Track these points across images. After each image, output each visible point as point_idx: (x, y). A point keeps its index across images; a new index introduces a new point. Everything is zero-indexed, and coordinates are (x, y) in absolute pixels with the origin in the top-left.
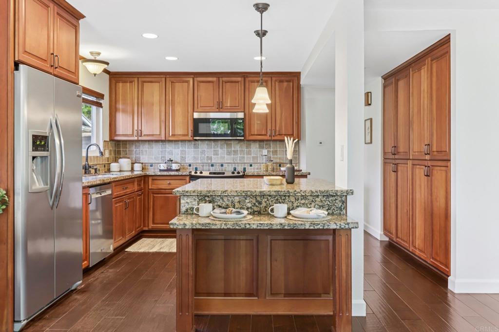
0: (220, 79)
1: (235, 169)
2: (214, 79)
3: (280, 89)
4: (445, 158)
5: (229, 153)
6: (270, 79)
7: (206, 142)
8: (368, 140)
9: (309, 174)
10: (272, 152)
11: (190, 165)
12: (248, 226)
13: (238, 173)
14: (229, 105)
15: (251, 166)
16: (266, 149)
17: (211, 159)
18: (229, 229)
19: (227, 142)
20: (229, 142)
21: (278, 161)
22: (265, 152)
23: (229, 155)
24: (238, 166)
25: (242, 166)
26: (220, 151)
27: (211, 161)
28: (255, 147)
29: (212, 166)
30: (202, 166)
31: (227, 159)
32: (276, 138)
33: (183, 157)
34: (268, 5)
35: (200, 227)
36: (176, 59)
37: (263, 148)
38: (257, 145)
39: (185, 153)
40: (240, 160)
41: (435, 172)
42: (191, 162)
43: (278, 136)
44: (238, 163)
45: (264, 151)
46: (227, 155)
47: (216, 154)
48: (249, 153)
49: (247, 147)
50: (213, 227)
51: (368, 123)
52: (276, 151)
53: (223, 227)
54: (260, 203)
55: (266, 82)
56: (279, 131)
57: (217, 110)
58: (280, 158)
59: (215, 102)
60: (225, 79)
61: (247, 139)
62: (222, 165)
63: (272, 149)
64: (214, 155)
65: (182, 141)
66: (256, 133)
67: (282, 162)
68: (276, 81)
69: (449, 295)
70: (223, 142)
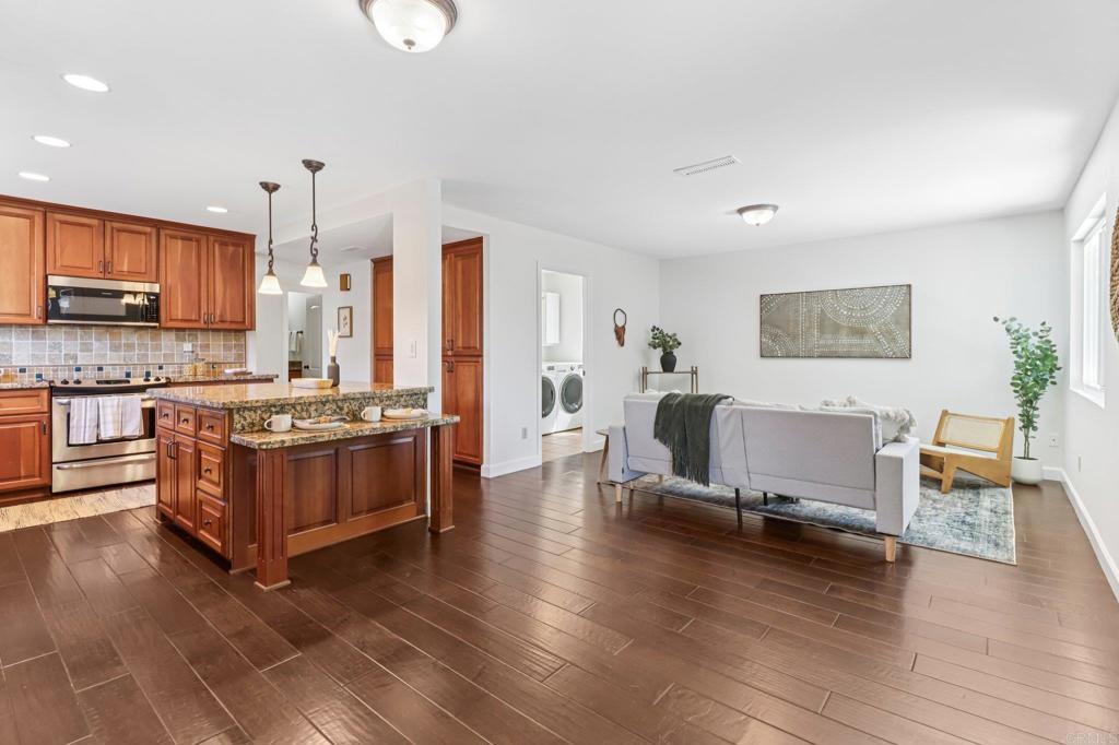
0: (108, 224)
1: (148, 374)
2: (94, 222)
3: (222, 255)
4: (476, 353)
5: (115, 348)
6: (205, 238)
7: (64, 329)
8: (346, 331)
9: (277, 377)
10: (201, 346)
11: (23, 371)
12: (360, 434)
13: (158, 379)
14: (125, 269)
15: (161, 368)
16: (190, 341)
17: (75, 358)
18: (338, 440)
19: (110, 329)
20: (116, 330)
21: (211, 360)
22: (188, 346)
23: (116, 351)
24: (135, 369)
25: (142, 369)
26: (95, 344)
27: (76, 362)
28: (167, 340)
29: (78, 369)
30: (53, 371)
31: (112, 357)
32: (215, 326)
34: (323, 165)
35: (303, 442)
36: (47, 179)
37: (184, 340)
38: (172, 335)
39: (11, 349)
40: (138, 359)
41: (461, 368)
42: (26, 364)
44: (133, 364)
45: (185, 345)
46: (111, 350)
47: (86, 348)
48: (158, 348)
49: (152, 339)
50: (320, 440)
51: (347, 312)
52: (208, 346)
53: (332, 438)
54: (341, 409)
55: (198, 241)
56: (221, 316)
57: (101, 276)
58: (213, 356)
59: (96, 262)
60: (116, 225)
61: (163, 325)
62: (100, 369)
63: (199, 343)
64: (82, 351)
65: (21, 325)
66: (180, 317)
67: (217, 361)
68: (215, 241)
69: (482, 481)
70: (102, 330)
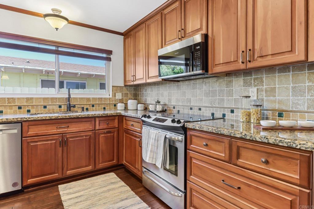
1: (213, 115)
5: (207, 94)
10: (266, 91)
11: (174, 108)
15: (232, 111)
16: (255, 86)
17: (190, 101)
21: (277, 106)
22: (252, 92)
23: (207, 96)
24: (216, 111)
25: (220, 112)
27: (190, 104)
28: (238, 85)
29: (191, 109)
30: (183, 109)
31: (205, 102)
33: (169, 99)
37: (250, 85)
38: (241, 81)
39: (171, 95)
40: (219, 103)
42: (175, 104)
43: (260, 59)
44: (215, 107)
45: (250, 90)
46: (205, 96)
48: (230, 94)
52: (273, 90)
56: (261, 49)
58: (280, 102)
62: (200, 109)
63: (265, 87)
64: (193, 97)
67: (284, 108)
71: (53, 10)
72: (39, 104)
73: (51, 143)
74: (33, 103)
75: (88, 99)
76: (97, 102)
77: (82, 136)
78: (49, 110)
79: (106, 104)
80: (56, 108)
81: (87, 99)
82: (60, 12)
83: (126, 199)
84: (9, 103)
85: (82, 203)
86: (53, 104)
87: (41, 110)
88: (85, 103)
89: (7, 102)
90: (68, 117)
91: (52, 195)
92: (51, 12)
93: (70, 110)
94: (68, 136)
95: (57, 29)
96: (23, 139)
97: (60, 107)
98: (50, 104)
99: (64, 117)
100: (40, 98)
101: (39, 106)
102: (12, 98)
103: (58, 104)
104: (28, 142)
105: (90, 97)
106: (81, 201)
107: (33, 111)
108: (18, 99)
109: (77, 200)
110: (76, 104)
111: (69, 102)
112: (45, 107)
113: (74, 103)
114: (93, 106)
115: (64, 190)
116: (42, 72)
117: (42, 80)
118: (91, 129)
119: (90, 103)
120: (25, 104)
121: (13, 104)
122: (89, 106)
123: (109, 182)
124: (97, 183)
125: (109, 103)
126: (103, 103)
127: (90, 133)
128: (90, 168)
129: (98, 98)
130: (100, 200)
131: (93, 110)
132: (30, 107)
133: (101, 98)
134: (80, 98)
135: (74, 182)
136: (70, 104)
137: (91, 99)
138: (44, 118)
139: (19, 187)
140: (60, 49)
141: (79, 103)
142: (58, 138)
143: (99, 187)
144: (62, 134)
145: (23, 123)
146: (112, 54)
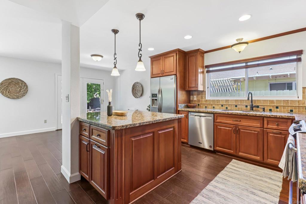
71: (237, 40)
72: (232, 104)
73: (229, 129)
74: (229, 103)
75: (272, 102)
76: (281, 104)
77: (251, 130)
78: (239, 108)
79: (294, 106)
80: (244, 108)
81: (270, 101)
82: (242, 39)
83: (266, 193)
84: (217, 102)
85: (234, 174)
86: (241, 104)
87: (234, 108)
88: (269, 105)
89: (216, 102)
90: (239, 114)
91: (225, 162)
92: (237, 42)
93: (253, 110)
94: (239, 128)
95: (240, 52)
96: (215, 123)
97: (247, 106)
98: (239, 104)
99: (237, 114)
100: (233, 100)
101: (233, 105)
102: (219, 100)
103: (245, 104)
104: (217, 126)
105: (274, 99)
106: (234, 173)
107: (229, 108)
108: (221, 100)
109: (233, 171)
110: (260, 105)
111: (252, 103)
112: (236, 106)
113: (258, 104)
114: (277, 107)
115: (233, 163)
116: (270, 78)
117: (270, 84)
118: (259, 127)
119: (273, 105)
120: (225, 104)
121: (219, 104)
122: (273, 108)
123: (269, 177)
124: (258, 172)
125: (297, 105)
126: (290, 105)
127: (258, 130)
128: (258, 158)
129: (284, 101)
130: (247, 180)
131: (277, 112)
132: (228, 105)
133: (287, 101)
134: (263, 100)
135: (244, 163)
136: (252, 105)
137: (275, 101)
138: (224, 113)
139: (212, 149)
140: (249, 64)
141: (262, 105)
142: (233, 127)
143: (256, 174)
144: (236, 125)
145: (215, 114)
146: (302, 54)
